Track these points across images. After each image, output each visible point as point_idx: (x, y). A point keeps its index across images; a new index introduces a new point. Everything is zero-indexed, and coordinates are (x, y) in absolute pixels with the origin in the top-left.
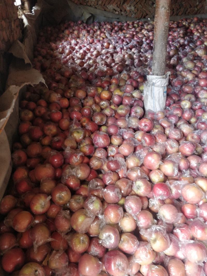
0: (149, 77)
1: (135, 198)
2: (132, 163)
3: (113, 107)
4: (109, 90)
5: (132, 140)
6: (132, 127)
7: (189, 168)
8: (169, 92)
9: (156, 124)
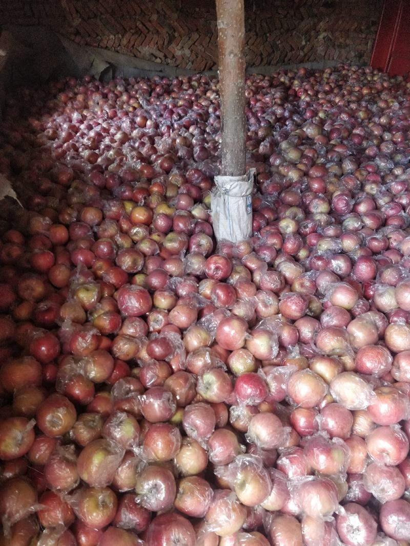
0: (219, 179)
1: (200, 407)
2: (194, 340)
3: (155, 237)
4: (147, 206)
5: (194, 297)
6: (194, 272)
8: (258, 204)
9: (237, 265)
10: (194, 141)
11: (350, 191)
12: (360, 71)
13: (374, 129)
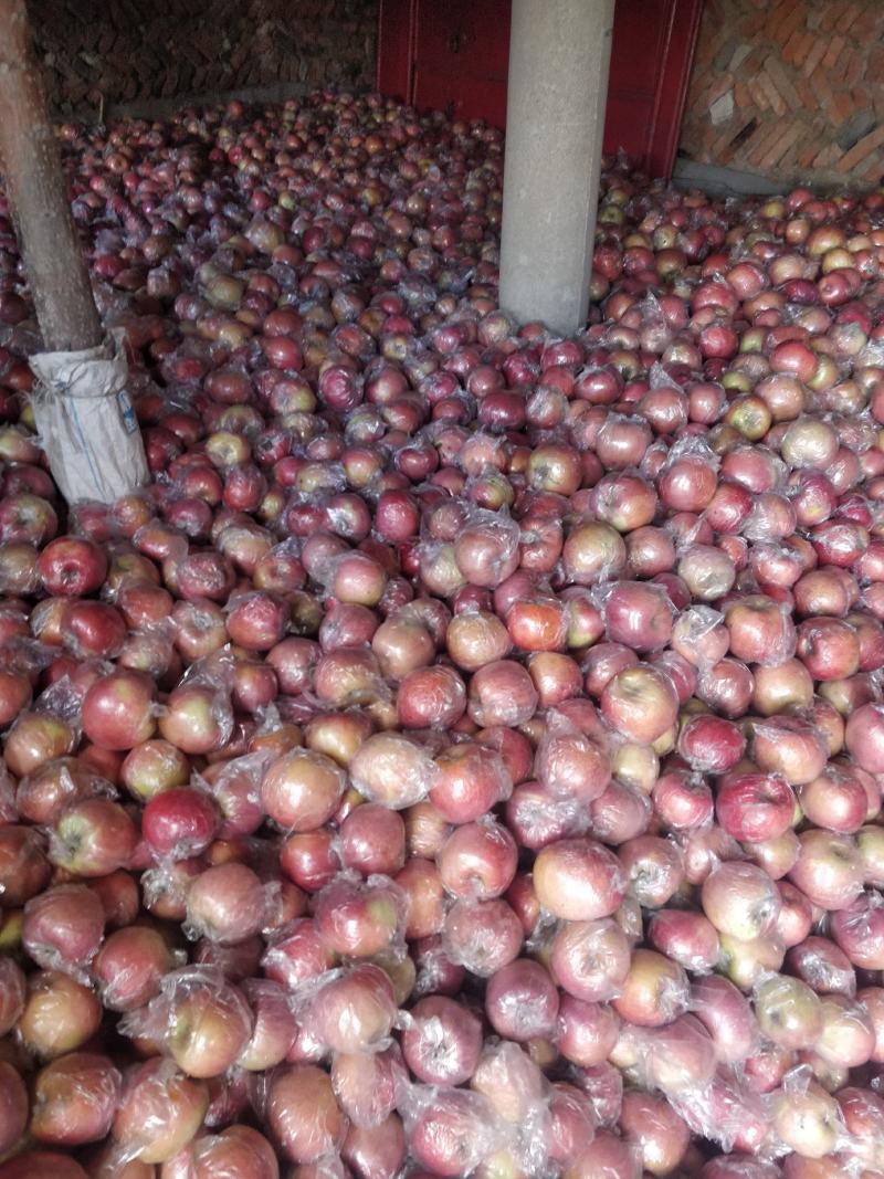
0: (41, 362)
1: (60, 894)
2: (30, 748)
6: (14, 588)
7: (281, 693)
8: (154, 410)
9: (121, 555)
11: (353, 358)
12: (358, 103)
13: (393, 223)
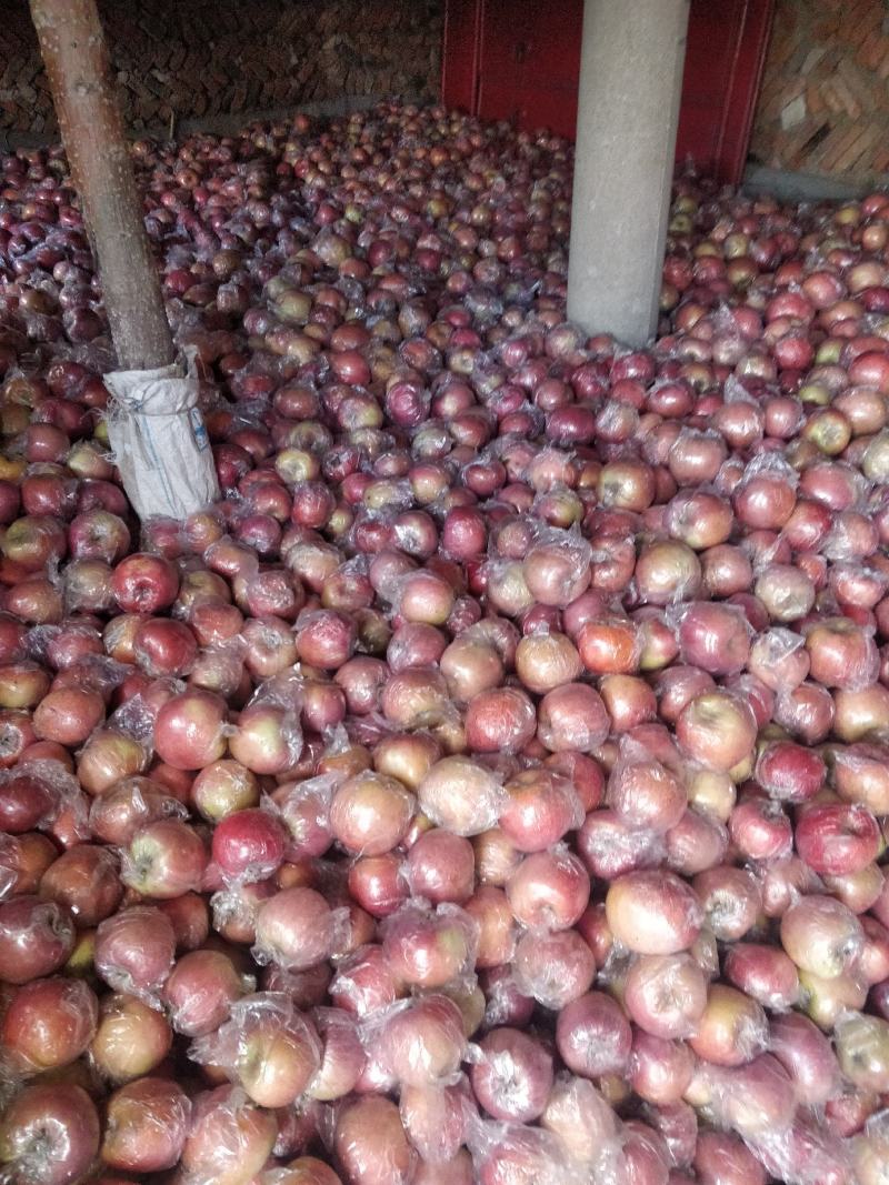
0: (115, 380)
1: (133, 917)
2: (103, 766)
5: (94, 663)
6: (87, 605)
7: (349, 714)
8: (223, 426)
9: (192, 571)
10: (64, 298)
11: (420, 372)
12: (423, 115)
13: (459, 235)
